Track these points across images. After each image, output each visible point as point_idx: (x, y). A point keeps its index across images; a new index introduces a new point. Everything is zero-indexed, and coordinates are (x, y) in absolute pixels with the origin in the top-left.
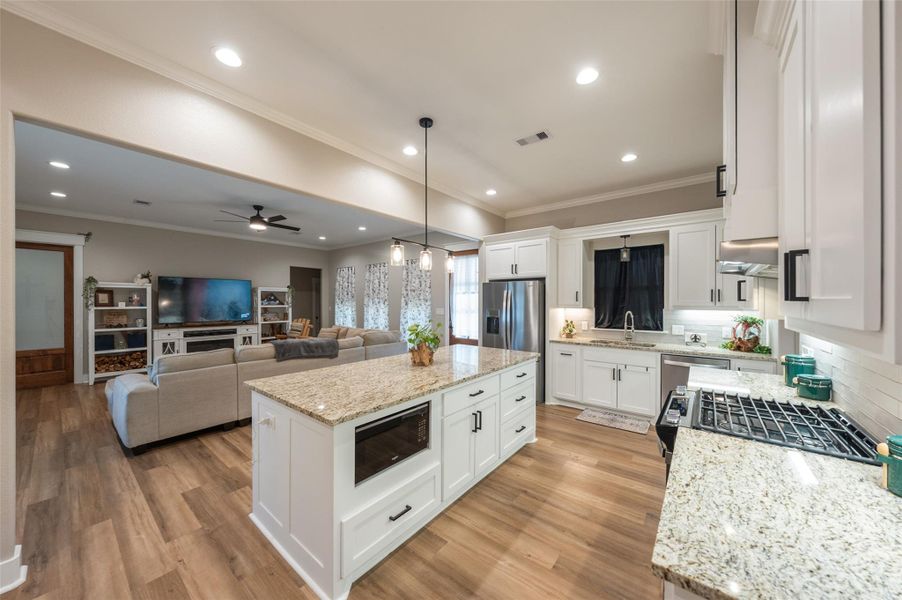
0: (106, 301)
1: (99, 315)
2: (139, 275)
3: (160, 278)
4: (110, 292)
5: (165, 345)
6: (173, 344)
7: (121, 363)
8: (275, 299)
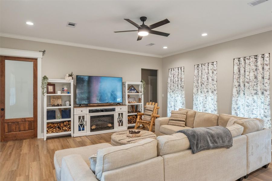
0: (52, 91)
1: (49, 98)
2: (67, 75)
3: (77, 76)
4: (53, 85)
5: (80, 118)
6: (83, 117)
7: (59, 128)
8: (135, 89)
